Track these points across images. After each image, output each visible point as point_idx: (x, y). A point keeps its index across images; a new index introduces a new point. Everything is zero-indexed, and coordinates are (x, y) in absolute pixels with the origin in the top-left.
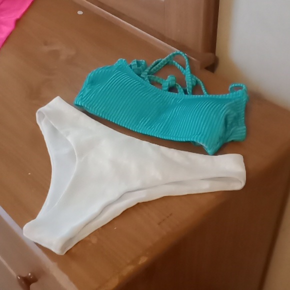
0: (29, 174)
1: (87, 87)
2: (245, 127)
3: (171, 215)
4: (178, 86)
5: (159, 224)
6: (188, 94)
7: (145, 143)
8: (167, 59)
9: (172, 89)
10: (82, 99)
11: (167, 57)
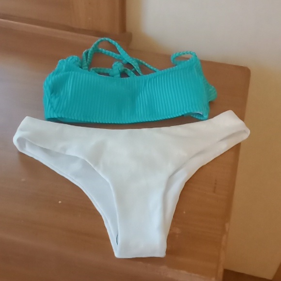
0: (60, 202)
1: (51, 97)
2: (213, 87)
3: (216, 180)
4: (126, 70)
5: (214, 192)
6: (140, 75)
7: (145, 131)
8: (93, 49)
9: (124, 74)
10: (54, 111)
11: (93, 46)
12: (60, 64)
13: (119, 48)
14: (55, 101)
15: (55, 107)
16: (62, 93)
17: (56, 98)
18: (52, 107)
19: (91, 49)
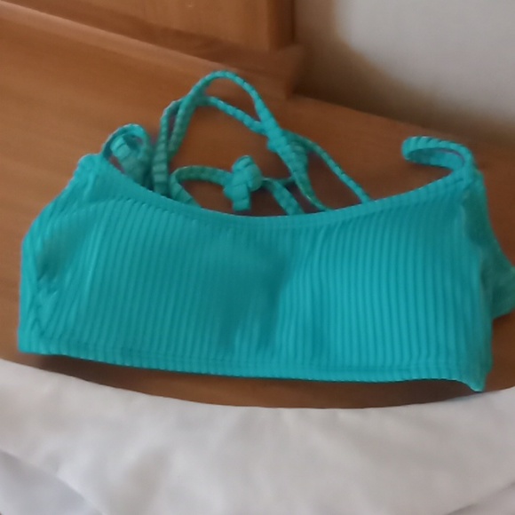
1: (39, 289)
9: (261, 202)
10: (42, 334)
11: (192, 92)
12: (83, 167)
13: (259, 105)
14: (48, 303)
15: (45, 320)
16: (68, 277)
17: (50, 291)
18: (37, 320)
19: (185, 101)
